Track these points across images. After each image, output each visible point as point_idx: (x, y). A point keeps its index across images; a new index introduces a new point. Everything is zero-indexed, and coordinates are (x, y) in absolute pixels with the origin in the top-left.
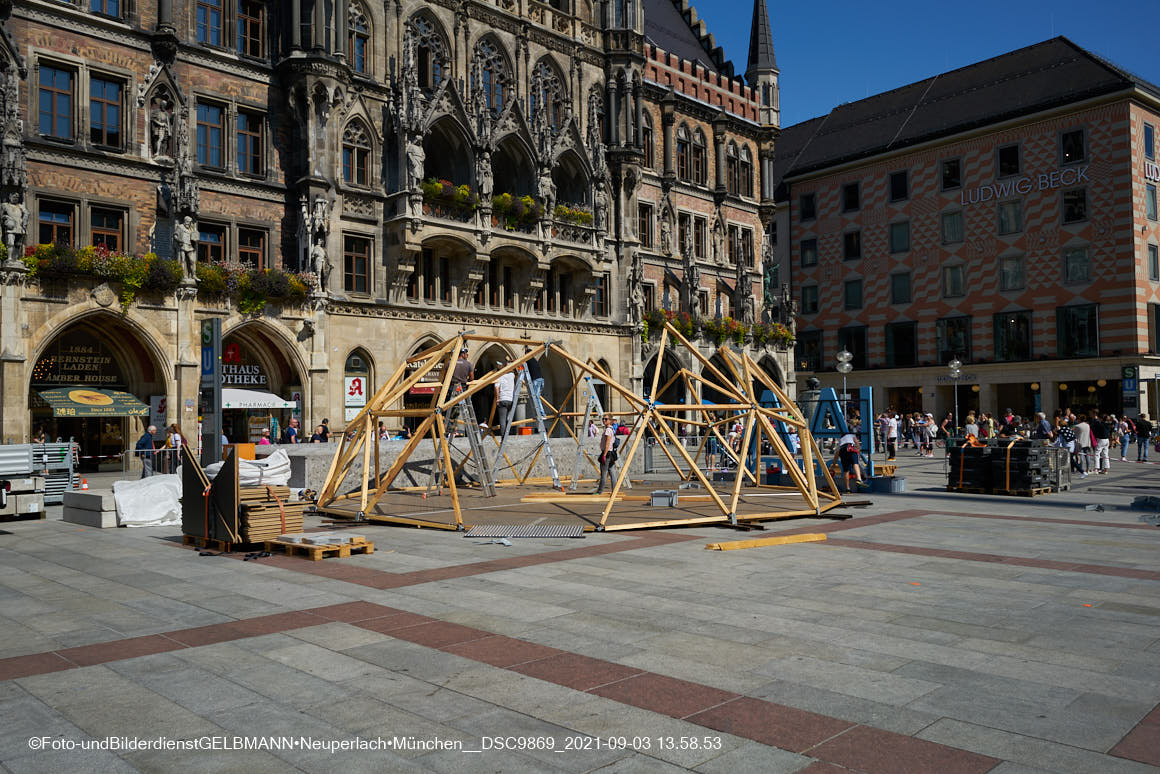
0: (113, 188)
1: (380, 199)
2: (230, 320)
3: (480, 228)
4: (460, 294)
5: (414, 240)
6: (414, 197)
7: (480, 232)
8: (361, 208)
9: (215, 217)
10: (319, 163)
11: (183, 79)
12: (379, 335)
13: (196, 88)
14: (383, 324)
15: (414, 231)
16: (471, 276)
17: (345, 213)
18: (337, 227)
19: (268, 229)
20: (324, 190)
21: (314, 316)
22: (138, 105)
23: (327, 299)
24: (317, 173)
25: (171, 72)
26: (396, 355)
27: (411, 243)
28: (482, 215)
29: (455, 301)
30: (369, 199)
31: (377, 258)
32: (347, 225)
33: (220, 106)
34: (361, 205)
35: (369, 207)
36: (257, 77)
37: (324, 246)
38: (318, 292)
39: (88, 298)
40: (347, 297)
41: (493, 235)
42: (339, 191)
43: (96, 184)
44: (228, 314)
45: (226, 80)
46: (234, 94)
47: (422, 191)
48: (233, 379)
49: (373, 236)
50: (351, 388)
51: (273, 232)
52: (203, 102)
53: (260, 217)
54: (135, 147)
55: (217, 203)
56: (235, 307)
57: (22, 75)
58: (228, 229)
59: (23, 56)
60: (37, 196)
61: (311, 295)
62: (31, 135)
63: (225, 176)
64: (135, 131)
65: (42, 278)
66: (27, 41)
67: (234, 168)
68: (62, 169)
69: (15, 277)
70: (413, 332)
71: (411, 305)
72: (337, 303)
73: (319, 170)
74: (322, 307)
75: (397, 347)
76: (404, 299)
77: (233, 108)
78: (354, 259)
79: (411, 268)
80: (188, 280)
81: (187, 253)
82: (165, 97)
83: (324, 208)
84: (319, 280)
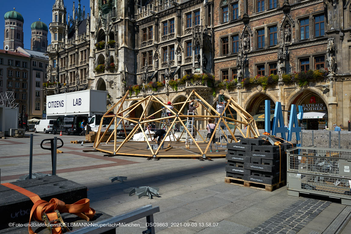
0: (273, 57)
2: (297, 90)
9: (305, 56)
10: (333, 24)
11: (293, 16)
13: (298, 16)
17: (350, 39)
18: (345, 47)
19: (325, 54)
20: (335, 34)
21: (329, 83)
25: (289, 16)
33: (308, 18)
36: (320, 2)
37: (334, 55)
39: (256, 90)
42: (344, 32)
43: (269, 57)
44: (296, 88)
45: (308, 9)
46: (311, 12)
48: (312, 109)
52: (301, 19)
53: (322, 50)
54: (278, 43)
55: (305, 51)
56: (298, 85)
57: (252, 36)
58: (310, 58)
59: (252, 31)
60: (256, 65)
61: (328, 76)
62: (254, 50)
63: (307, 41)
64: (279, 38)
65: (246, 87)
66: (253, 26)
67: (311, 37)
68: (261, 56)
69: (238, 88)
72: (345, 76)
73: (333, 27)
74: (332, 79)
77: (311, 16)
80: (279, 80)
81: (280, 72)
82: (289, 24)
83: (332, 42)
84: (331, 70)
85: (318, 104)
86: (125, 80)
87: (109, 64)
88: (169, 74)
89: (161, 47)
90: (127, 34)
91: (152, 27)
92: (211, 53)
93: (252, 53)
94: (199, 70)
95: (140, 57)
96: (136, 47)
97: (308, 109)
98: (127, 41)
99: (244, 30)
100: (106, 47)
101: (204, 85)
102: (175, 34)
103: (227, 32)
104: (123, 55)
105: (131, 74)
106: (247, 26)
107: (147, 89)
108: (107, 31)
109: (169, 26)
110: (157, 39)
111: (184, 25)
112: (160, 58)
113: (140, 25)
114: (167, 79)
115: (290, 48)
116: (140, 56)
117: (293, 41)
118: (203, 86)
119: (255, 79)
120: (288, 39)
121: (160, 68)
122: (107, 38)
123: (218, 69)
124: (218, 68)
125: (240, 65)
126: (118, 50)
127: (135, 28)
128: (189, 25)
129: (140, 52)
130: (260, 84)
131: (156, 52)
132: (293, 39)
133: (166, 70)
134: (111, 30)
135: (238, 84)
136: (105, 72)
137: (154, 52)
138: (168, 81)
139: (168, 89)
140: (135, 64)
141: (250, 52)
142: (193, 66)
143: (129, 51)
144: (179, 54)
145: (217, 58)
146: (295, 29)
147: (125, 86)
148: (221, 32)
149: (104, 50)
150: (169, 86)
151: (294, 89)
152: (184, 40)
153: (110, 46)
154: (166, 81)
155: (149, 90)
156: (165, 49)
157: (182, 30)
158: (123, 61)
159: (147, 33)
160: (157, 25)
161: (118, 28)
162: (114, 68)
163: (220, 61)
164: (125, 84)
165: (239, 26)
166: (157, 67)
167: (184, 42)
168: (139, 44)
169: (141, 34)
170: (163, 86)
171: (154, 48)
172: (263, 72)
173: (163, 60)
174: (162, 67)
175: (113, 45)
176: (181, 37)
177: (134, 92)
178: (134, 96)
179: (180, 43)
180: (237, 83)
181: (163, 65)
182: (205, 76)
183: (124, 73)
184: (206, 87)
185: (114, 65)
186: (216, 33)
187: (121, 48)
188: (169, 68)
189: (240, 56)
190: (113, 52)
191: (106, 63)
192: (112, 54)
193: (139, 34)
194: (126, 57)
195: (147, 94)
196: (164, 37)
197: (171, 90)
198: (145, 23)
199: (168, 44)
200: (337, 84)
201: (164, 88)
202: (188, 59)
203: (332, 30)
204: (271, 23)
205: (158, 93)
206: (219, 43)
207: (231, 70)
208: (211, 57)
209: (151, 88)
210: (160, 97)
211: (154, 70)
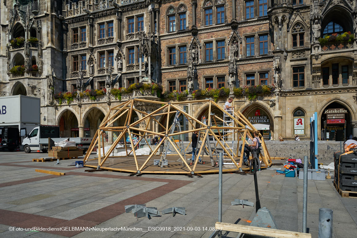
0: (222, 70)
1: (308, 50)
2: (246, 103)
3: (356, 48)
4: (353, 79)
5: (317, 63)
8: (300, 55)
9: (251, 71)
10: (278, 44)
11: (240, 33)
12: (308, 101)
13: (244, 34)
14: (310, 97)
15: (317, 59)
16: (354, 71)
17: (292, 59)
18: (288, 66)
19: (269, 71)
20: (280, 54)
21: (275, 98)
22: (228, 45)
23: (279, 92)
25: (236, 32)
26: (317, 109)
27: (316, 64)
29: (351, 83)
30: (303, 51)
31: (307, 73)
32: (293, 63)
33: (253, 36)
34: (300, 54)
35: (304, 54)
36: (265, 22)
37: (279, 73)
38: (277, 90)
40: (293, 90)
42: (288, 52)
43: (217, 71)
44: (245, 101)
45: (254, 27)
46: (256, 31)
47: (318, 42)
48: (258, 121)
49: (306, 65)
50: (297, 122)
52: (247, 37)
53: (266, 68)
54: (227, 57)
55: (252, 67)
56: (248, 99)
57: (200, 48)
58: (255, 74)
59: (201, 43)
60: (204, 77)
61: (274, 91)
62: (202, 62)
63: (253, 58)
64: (227, 53)
65: (197, 98)
66: (201, 39)
67: (256, 55)
68: (209, 69)
69: (189, 99)
70: (326, 99)
71: (325, 88)
72: (288, 92)
73: (279, 47)
74: (278, 95)
75: (318, 105)
76: (321, 86)
77: (257, 35)
78: (298, 75)
79: (319, 74)
80: (231, 93)
81: (231, 85)
82: (236, 40)
83: (278, 60)
84: (277, 86)
85: (263, 117)
86: (53, 86)
87: (30, 65)
88: (111, 81)
89: (97, 51)
90: (54, 33)
91: (86, 28)
92: (158, 62)
93: (200, 65)
94: (147, 80)
95: (70, 61)
96: (64, 49)
97: (254, 121)
98: (54, 40)
99: (192, 41)
100: (27, 45)
101: (153, 95)
102: (115, 38)
103: (174, 42)
104: (50, 57)
105: (59, 79)
106: (195, 38)
107: (82, 97)
108: (27, 26)
109: (107, 29)
110: (92, 42)
111: (125, 29)
112: (96, 63)
113: (69, 23)
114: (108, 87)
115: (238, 63)
116: (70, 59)
117: (240, 57)
118: (153, 97)
119: (207, 91)
120: (236, 54)
121: (96, 74)
122: (27, 34)
123: (164, 80)
124: (164, 78)
125: (191, 76)
126: (42, 50)
127: (64, 27)
128: (131, 30)
129: (70, 54)
130: (211, 96)
131: (90, 56)
132: (240, 55)
133: (107, 77)
134: (32, 26)
135: (189, 96)
136: (25, 75)
137: (88, 57)
138: (110, 90)
139: (109, 98)
140: (63, 68)
141: (198, 64)
142: (140, 74)
143: (56, 52)
144: (119, 61)
145: (164, 68)
146: (242, 45)
147: (53, 93)
148: (167, 41)
149: (23, 48)
150: (110, 94)
151: (243, 102)
152: (125, 46)
153: (31, 44)
154: (107, 89)
155: (86, 99)
156: (101, 54)
157: (123, 34)
158: (50, 63)
159: (79, 34)
160: (92, 26)
161: (41, 25)
162: (38, 70)
163: (167, 71)
164: (53, 90)
165: (187, 37)
166: (92, 73)
167: (125, 48)
168: (68, 45)
169: (70, 34)
170: (103, 94)
171: (87, 51)
172: (212, 85)
173: (99, 66)
174: (99, 73)
175: (35, 43)
176: (122, 42)
177: (65, 100)
178: (65, 104)
179: (121, 49)
180: (188, 94)
181: (101, 71)
182: (155, 86)
183: (51, 77)
184: (156, 97)
185: (37, 67)
186: (162, 42)
187: (47, 48)
188: (110, 75)
189: (191, 68)
190: (36, 51)
191: (26, 64)
192: (35, 54)
193: (68, 34)
194: (53, 59)
195: (83, 103)
196: (101, 40)
197: (113, 99)
198: (76, 22)
199: (106, 48)
200: (282, 99)
201: (104, 97)
202: (130, 67)
203: (278, 50)
204: (219, 38)
205: (97, 102)
206: (166, 53)
207: (179, 81)
208: (158, 66)
209: (88, 96)
210: (99, 107)
211: (89, 77)
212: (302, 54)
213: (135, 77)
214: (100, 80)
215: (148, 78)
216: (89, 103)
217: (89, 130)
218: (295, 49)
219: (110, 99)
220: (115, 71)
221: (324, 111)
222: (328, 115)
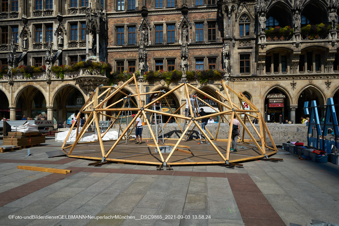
0: (172, 53)
1: (253, 39)
2: (198, 86)
3: (295, 41)
4: (291, 69)
5: (262, 52)
6: (261, 36)
7: (295, 43)
8: (246, 44)
9: (200, 56)
10: (228, 32)
11: (190, 18)
12: (253, 86)
13: (194, 19)
14: (256, 83)
15: (262, 48)
16: (293, 61)
17: (240, 47)
18: (236, 53)
19: (217, 57)
20: (229, 41)
22: (178, 29)
24: (227, 36)
25: (187, 17)
26: (261, 93)
27: (262, 53)
28: (296, 36)
29: (289, 72)
30: (248, 40)
31: (252, 60)
32: (240, 51)
33: (202, 23)
34: (246, 43)
35: (250, 43)
36: (213, 10)
37: (229, 59)
38: (227, 75)
39: (159, 84)
40: (240, 75)
41: (302, 43)
42: (236, 40)
43: (168, 53)
44: (197, 84)
45: (203, 14)
46: (206, 18)
47: (264, 33)
49: (251, 53)
51: (219, 57)
52: (197, 23)
53: (214, 53)
54: (177, 41)
55: (201, 52)
56: (199, 82)
57: (150, 30)
58: (204, 59)
59: (151, 25)
60: (154, 59)
61: (224, 76)
62: (152, 44)
63: (203, 43)
64: (177, 36)
65: (148, 80)
66: (151, 21)
67: (205, 40)
68: (159, 51)
69: (141, 80)
70: (268, 85)
71: (268, 75)
72: (236, 77)
73: (228, 35)
74: (228, 79)
75: (262, 90)
76: (264, 73)
77: (206, 22)
78: (245, 62)
79: (264, 62)
80: (183, 76)
81: (183, 68)
82: (186, 25)
83: (228, 47)
84: (227, 71)
89: (32, 23)
92: (105, 40)
93: (150, 47)
94: (94, 58)
97: (203, 104)
99: (142, 22)
102: (54, 11)
103: (123, 22)
106: (145, 19)
107: (15, 73)
110: (26, 12)
111: (67, 2)
112: (31, 36)
114: (48, 64)
118: (102, 76)
119: (159, 73)
121: (31, 49)
123: (112, 59)
124: (112, 58)
125: (143, 57)
128: (73, 5)
130: (164, 78)
131: (24, 28)
132: (190, 40)
133: (47, 53)
135: (141, 77)
137: (20, 29)
138: (50, 67)
141: (148, 45)
142: (87, 52)
144: (60, 36)
145: (111, 47)
146: (192, 30)
148: (115, 19)
150: (51, 72)
152: (67, 21)
154: (47, 66)
155: (19, 75)
156: (38, 27)
157: (65, 8)
159: (9, 2)
163: (115, 51)
165: (137, 18)
166: (26, 47)
167: (67, 22)
170: (42, 71)
171: (20, 23)
172: (162, 67)
173: (35, 40)
174: (34, 48)
176: (63, 16)
179: (62, 24)
180: (139, 75)
181: (37, 45)
184: (105, 77)
186: (109, 20)
188: (50, 50)
189: (142, 48)
195: (16, 80)
196: (37, 12)
197: (54, 77)
199: (44, 21)
200: (231, 83)
201: (43, 75)
202: (72, 43)
203: (227, 37)
204: (170, 21)
205: (34, 80)
206: (114, 32)
207: (127, 62)
208: (105, 44)
209: (22, 73)
210: (36, 85)
211: (22, 51)
212: (248, 43)
213: (79, 54)
214: (36, 56)
215: (96, 57)
216: (23, 80)
217: (21, 111)
218: (242, 38)
219: (50, 77)
220: (55, 47)
221: (267, 96)
222: (270, 100)
